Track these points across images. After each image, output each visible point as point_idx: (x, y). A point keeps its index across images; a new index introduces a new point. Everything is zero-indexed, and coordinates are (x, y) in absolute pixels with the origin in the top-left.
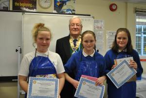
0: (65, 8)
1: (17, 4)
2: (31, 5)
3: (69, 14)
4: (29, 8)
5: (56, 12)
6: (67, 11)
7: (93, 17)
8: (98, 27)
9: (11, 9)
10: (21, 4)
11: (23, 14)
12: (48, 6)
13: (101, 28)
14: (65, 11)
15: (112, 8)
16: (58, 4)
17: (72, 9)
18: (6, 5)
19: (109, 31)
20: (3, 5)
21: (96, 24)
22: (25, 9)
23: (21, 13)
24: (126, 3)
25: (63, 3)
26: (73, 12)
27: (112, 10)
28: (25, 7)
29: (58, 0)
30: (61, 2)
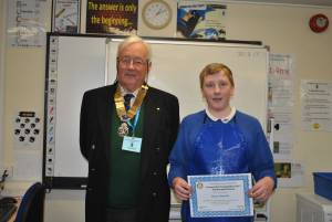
0: (201, 26)
1: (95, 20)
2: (125, 22)
3: (212, 40)
4: (122, 28)
5: (180, 35)
6: (206, 34)
7: (268, 48)
8: (280, 71)
9: (83, 31)
10: (105, 21)
11: (107, 42)
12: (164, 22)
13: (287, 72)
14: (202, 33)
15: (317, 24)
16: (186, 19)
17: (218, 29)
18: (73, 21)
19: (306, 81)
20: (67, 23)
21: (276, 64)
22: (112, 30)
23: (104, 39)
25: (197, 15)
26: (221, 36)
28: (113, 26)
29: (187, 10)
30: (192, 12)
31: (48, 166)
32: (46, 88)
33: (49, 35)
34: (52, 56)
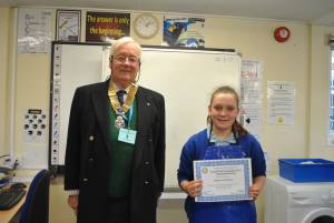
0: (184, 36)
1: (93, 30)
3: (193, 48)
4: (117, 38)
5: (165, 44)
6: (188, 43)
7: (240, 54)
9: (83, 40)
10: (105, 31)
12: (153, 32)
14: (185, 42)
15: (280, 36)
16: (171, 30)
17: (198, 38)
18: (75, 32)
20: (69, 33)
22: (108, 40)
23: (101, 47)
24: (310, 25)
25: (180, 27)
26: (201, 44)
27: (279, 39)
28: (110, 36)
29: (172, 22)
30: (176, 24)
31: (53, 155)
32: (51, 89)
33: (54, 43)
34: (56, 62)
